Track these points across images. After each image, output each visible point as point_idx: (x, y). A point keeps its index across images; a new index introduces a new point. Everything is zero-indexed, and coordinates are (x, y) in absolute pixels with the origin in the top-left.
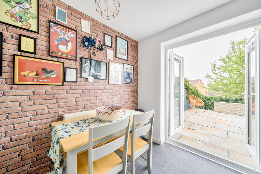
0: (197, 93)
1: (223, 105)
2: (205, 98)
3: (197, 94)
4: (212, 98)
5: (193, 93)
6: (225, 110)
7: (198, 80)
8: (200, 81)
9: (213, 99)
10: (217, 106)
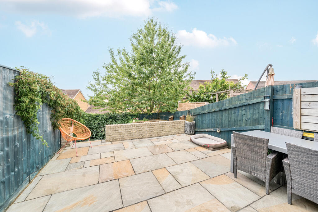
0: (77, 111)
1: (117, 129)
2: (89, 117)
3: (78, 115)
4: (98, 116)
5: (69, 114)
6: (120, 136)
7: (77, 91)
8: (79, 92)
9: (100, 117)
10: (110, 132)
